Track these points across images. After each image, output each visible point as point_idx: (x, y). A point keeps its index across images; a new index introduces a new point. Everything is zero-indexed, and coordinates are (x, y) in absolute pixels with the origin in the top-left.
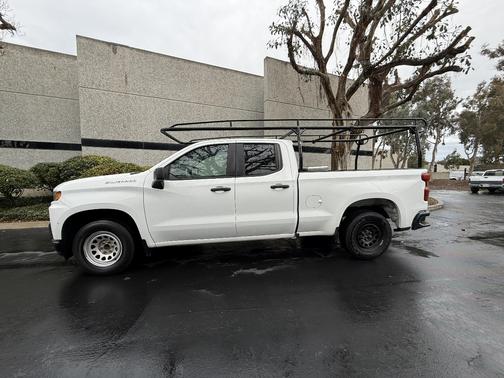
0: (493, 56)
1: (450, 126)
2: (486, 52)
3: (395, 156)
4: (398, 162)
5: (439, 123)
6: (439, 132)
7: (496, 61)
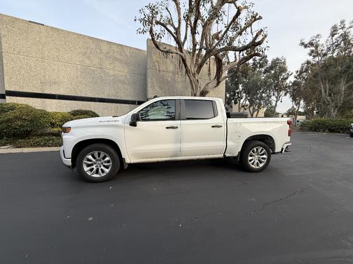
0: (306, 46)
1: (285, 90)
2: (302, 44)
3: (251, 108)
4: (253, 112)
5: (279, 88)
6: (278, 94)
7: (308, 50)
